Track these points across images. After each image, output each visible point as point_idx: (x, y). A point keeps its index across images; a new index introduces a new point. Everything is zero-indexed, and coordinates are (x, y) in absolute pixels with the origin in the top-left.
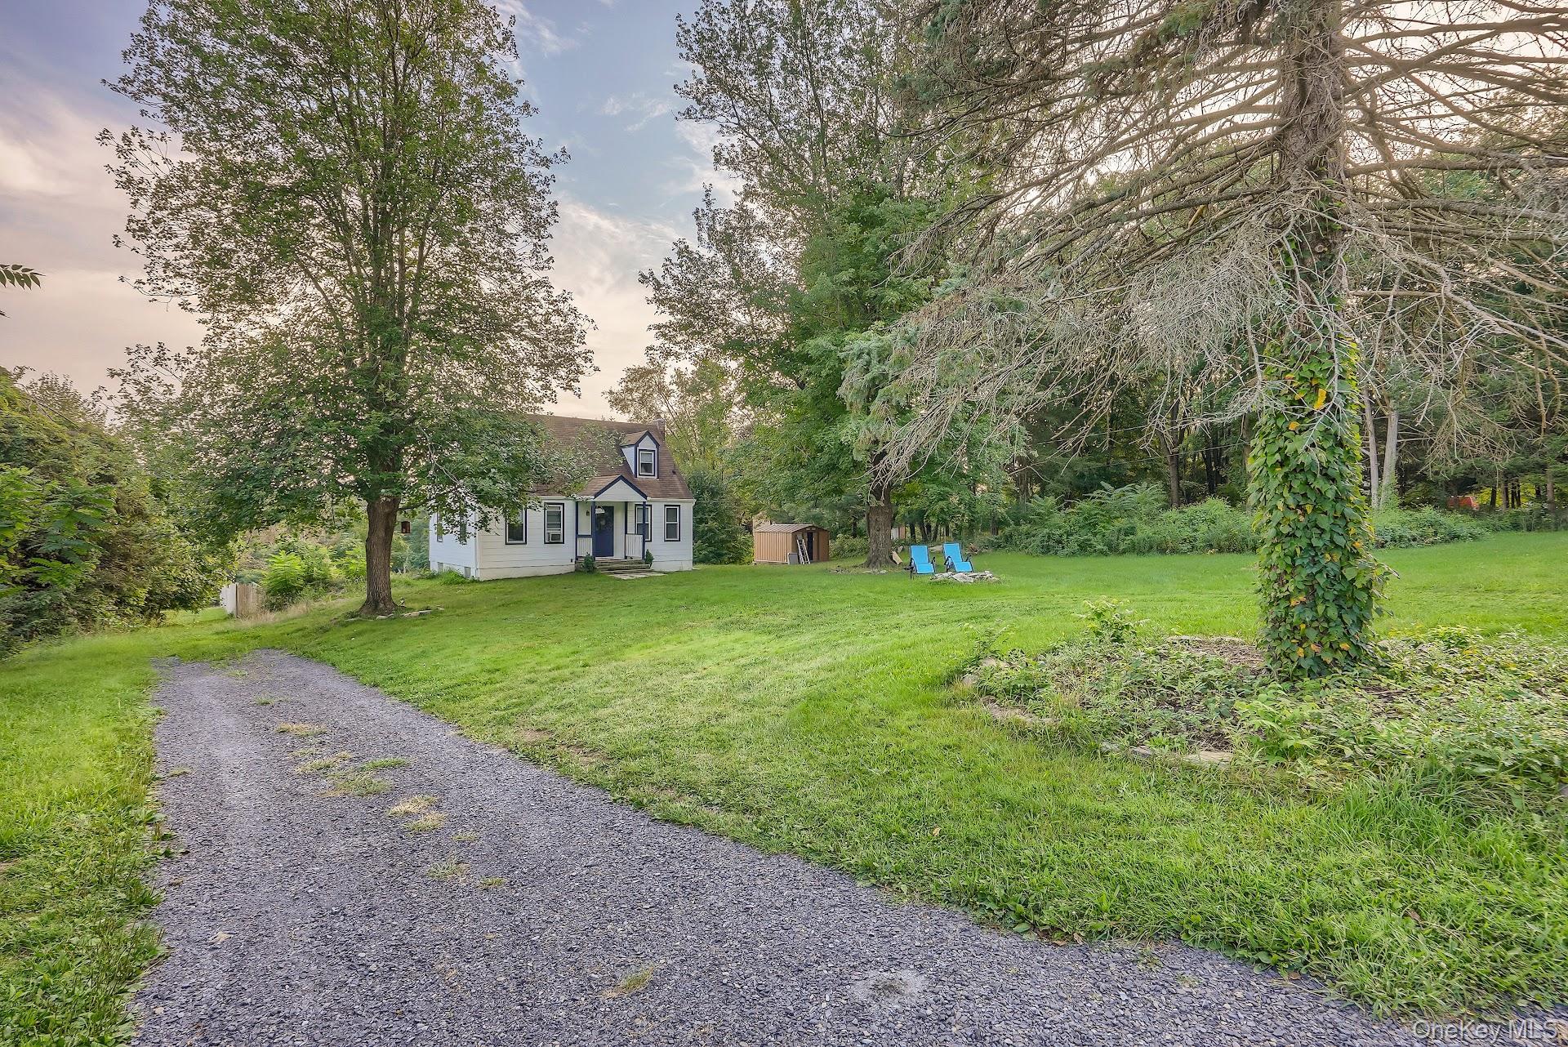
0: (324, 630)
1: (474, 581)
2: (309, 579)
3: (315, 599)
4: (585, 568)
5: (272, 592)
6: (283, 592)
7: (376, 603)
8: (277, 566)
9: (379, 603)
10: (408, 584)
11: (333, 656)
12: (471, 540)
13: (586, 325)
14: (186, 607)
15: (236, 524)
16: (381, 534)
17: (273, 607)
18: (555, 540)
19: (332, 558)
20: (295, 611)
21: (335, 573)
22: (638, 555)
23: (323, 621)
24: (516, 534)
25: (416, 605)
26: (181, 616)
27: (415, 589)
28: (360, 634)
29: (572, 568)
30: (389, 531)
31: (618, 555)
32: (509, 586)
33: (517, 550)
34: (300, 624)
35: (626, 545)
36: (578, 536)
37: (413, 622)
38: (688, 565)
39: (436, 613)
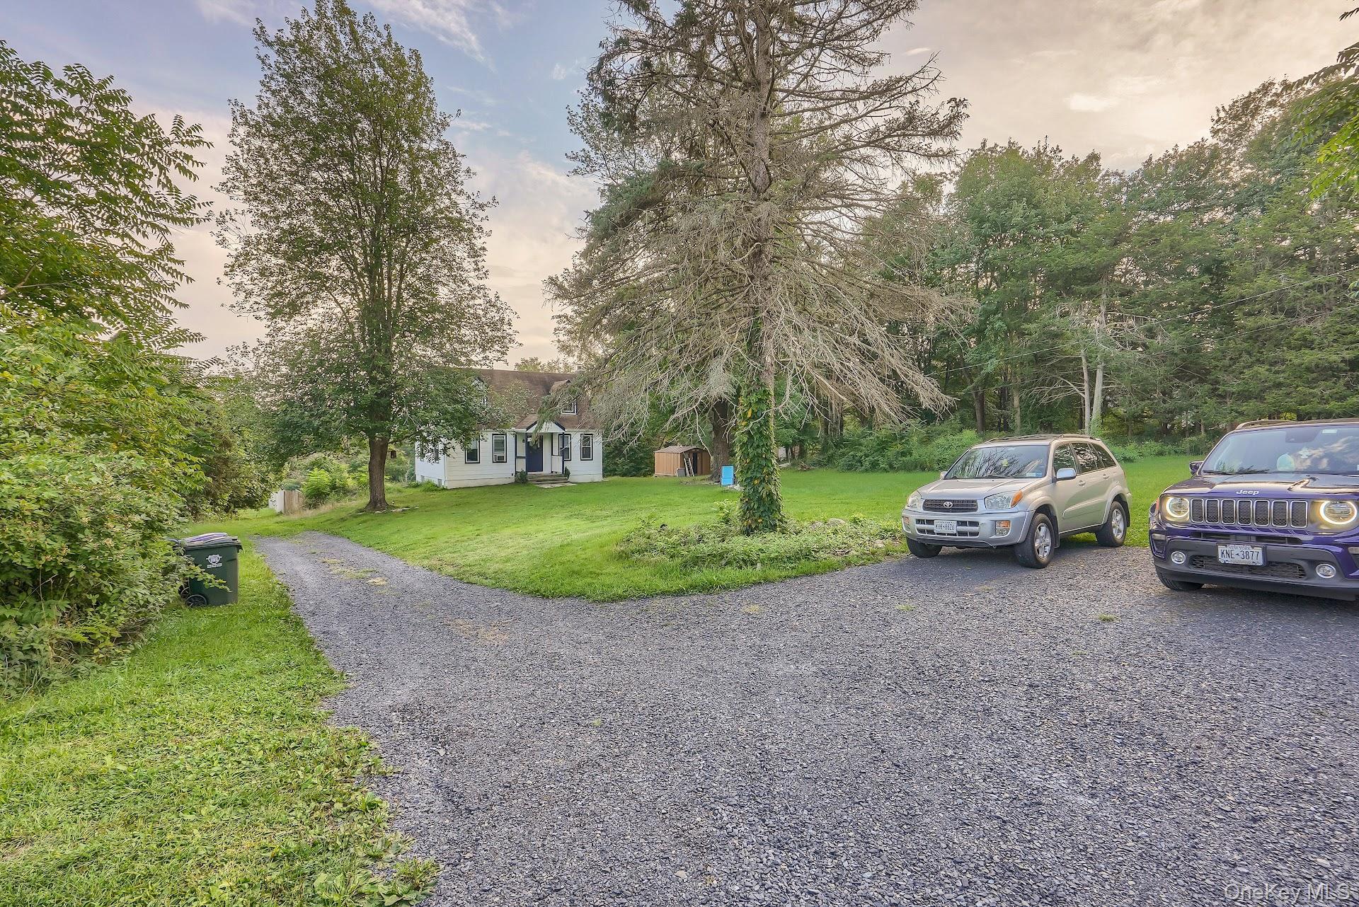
0: (343, 520)
1: (444, 489)
2: (334, 487)
3: (338, 501)
4: (521, 480)
5: (309, 496)
6: (317, 496)
7: (375, 503)
8: (312, 479)
9: (377, 504)
10: (399, 491)
11: (349, 534)
12: (441, 461)
13: (512, 316)
14: (252, 507)
15: (290, 453)
16: (378, 459)
17: (310, 506)
18: (500, 460)
19: (349, 472)
20: (325, 508)
21: (351, 483)
22: (560, 471)
23: (343, 515)
24: (472, 456)
25: (402, 505)
26: (248, 513)
27: (404, 494)
28: (365, 522)
29: (513, 480)
30: (383, 457)
31: (546, 471)
32: (464, 493)
33: (472, 469)
34: (328, 517)
35: (551, 464)
36: (517, 457)
37: (397, 516)
38: (599, 477)
39: (413, 510)
